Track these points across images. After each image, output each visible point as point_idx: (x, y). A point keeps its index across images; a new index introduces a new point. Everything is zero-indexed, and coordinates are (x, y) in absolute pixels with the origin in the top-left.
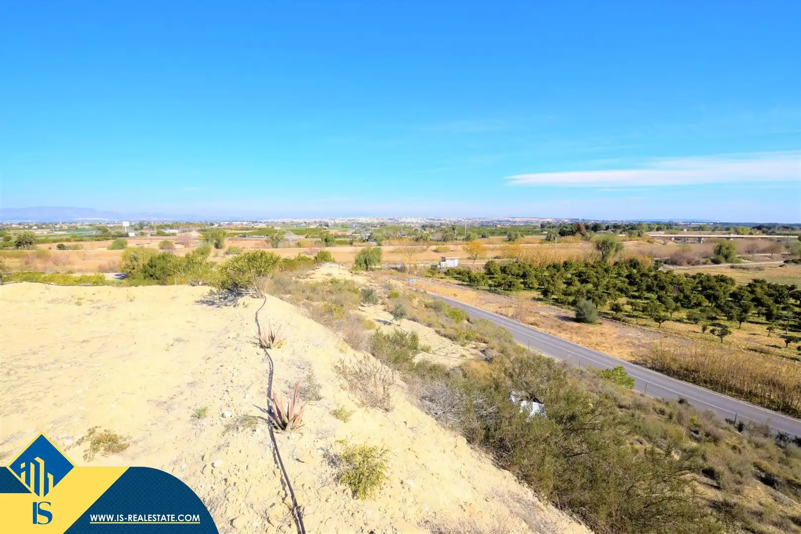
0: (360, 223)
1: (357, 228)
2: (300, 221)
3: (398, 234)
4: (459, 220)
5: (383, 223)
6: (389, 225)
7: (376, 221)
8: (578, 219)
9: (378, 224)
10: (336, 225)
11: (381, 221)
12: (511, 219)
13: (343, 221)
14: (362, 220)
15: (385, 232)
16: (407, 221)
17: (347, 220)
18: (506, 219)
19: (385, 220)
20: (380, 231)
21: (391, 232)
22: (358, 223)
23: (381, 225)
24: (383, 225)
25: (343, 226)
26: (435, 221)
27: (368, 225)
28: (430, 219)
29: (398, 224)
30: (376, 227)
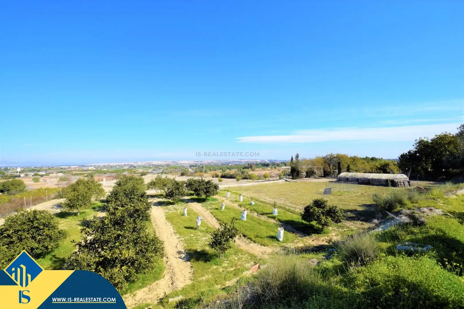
0: (154, 165)
1: (153, 168)
2: (115, 164)
3: (176, 170)
4: (213, 161)
5: (168, 164)
6: (172, 165)
7: (164, 163)
8: (272, 160)
9: (165, 165)
10: (139, 166)
11: (167, 163)
12: (240, 161)
13: (143, 164)
14: (155, 163)
15: (169, 170)
16: (183, 162)
17: (145, 163)
18: (237, 160)
19: (169, 162)
20: (166, 169)
21: (172, 170)
22: (153, 165)
23: (167, 166)
24: (168, 165)
25: (144, 167)
26: (199, 163)
27: (160, 166)
28: (196, 161)
29: (177, 164)
30: (164, 167)
